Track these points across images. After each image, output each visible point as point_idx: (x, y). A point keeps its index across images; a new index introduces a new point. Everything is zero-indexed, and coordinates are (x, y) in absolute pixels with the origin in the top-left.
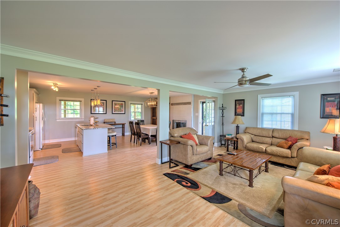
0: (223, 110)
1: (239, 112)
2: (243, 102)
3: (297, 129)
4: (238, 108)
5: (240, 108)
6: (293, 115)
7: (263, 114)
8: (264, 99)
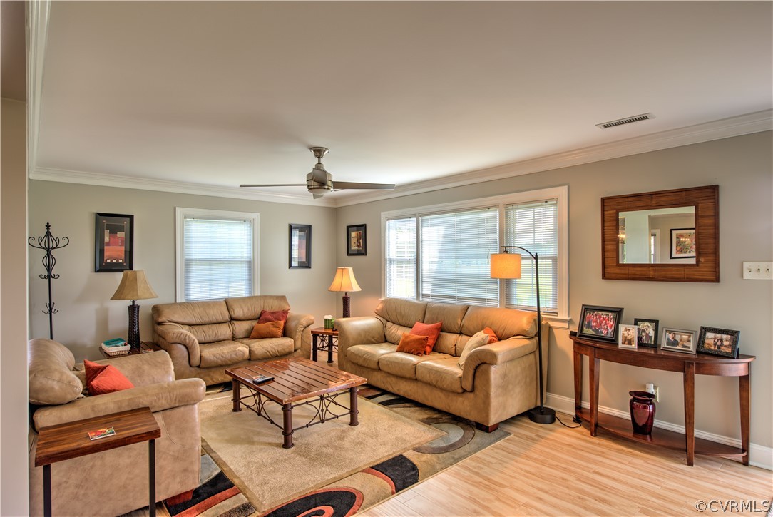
0: (49, 250)
1: (112, 258)
2: (126, 222)
3: (259, 294)
4: (108, 244)
5: (115, 244)
6: (250, 263)
7: (188, 263)
8: (191, 222)
